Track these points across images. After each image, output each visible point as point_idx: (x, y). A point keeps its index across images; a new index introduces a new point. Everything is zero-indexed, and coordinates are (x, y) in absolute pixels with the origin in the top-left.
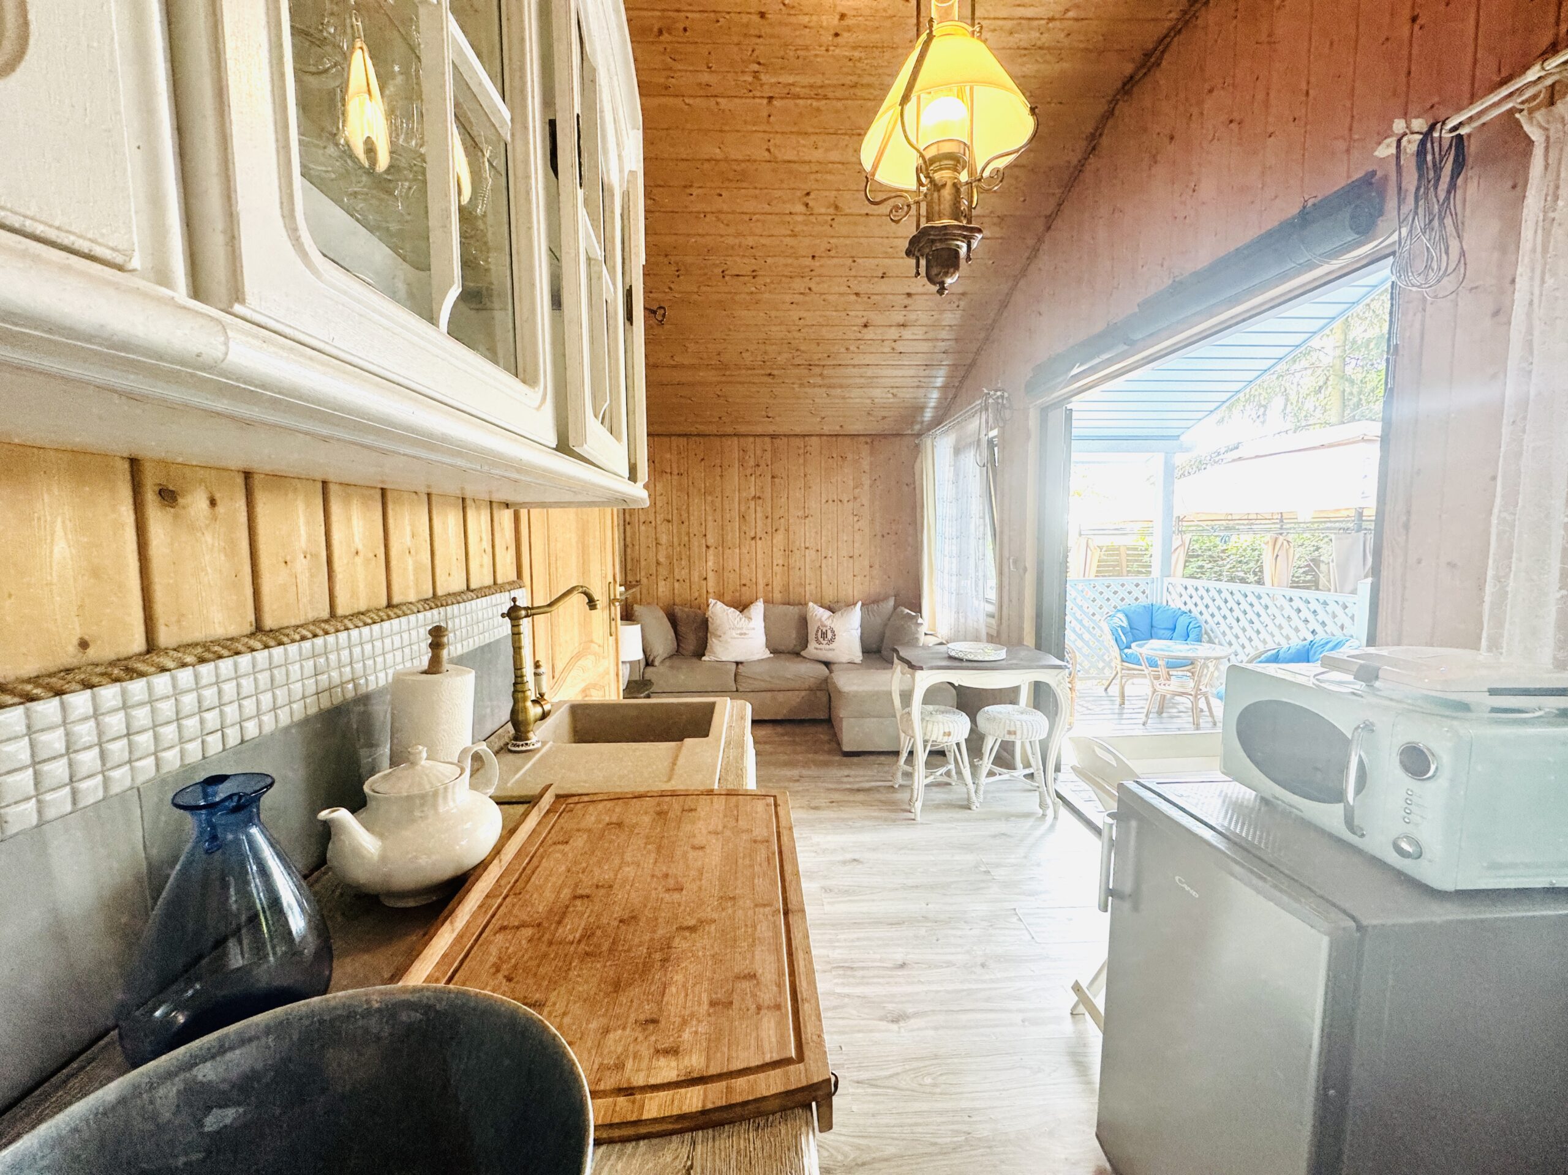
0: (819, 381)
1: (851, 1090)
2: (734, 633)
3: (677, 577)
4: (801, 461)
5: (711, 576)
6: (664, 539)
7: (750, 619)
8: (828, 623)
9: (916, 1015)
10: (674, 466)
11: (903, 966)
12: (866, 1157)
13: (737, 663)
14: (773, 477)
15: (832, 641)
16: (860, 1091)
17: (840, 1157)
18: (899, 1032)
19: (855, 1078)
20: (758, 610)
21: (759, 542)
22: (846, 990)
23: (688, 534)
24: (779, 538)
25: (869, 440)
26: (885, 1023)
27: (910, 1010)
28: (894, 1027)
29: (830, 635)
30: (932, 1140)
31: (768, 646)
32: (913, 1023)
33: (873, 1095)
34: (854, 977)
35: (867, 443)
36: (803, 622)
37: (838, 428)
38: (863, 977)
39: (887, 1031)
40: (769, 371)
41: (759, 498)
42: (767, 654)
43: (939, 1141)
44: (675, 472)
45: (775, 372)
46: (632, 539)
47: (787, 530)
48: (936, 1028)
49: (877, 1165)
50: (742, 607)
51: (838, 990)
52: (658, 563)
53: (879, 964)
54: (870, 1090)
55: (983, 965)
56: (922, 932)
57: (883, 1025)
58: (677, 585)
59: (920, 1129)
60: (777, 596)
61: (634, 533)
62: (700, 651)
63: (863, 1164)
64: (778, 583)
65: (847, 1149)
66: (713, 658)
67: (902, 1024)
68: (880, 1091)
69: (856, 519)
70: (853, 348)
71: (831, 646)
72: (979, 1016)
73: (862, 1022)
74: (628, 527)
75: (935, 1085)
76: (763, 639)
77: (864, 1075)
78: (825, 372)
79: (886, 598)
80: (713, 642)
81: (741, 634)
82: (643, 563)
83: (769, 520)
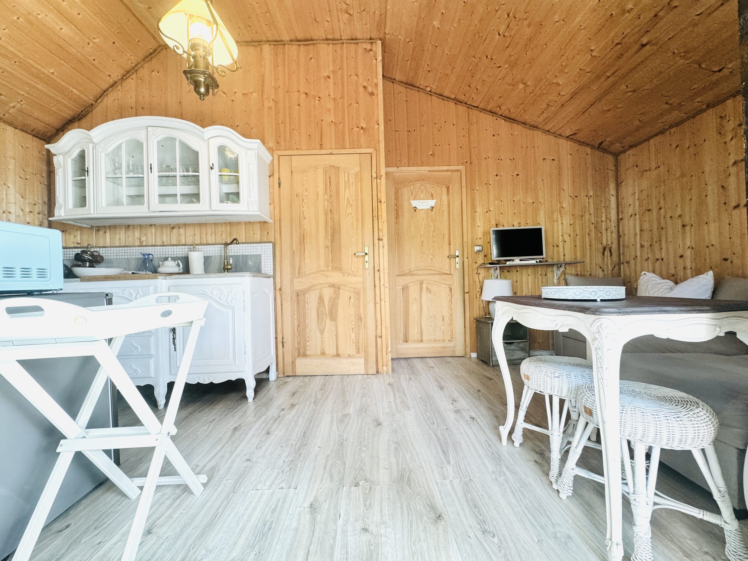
10: (653, 163)
44: (653, 167)
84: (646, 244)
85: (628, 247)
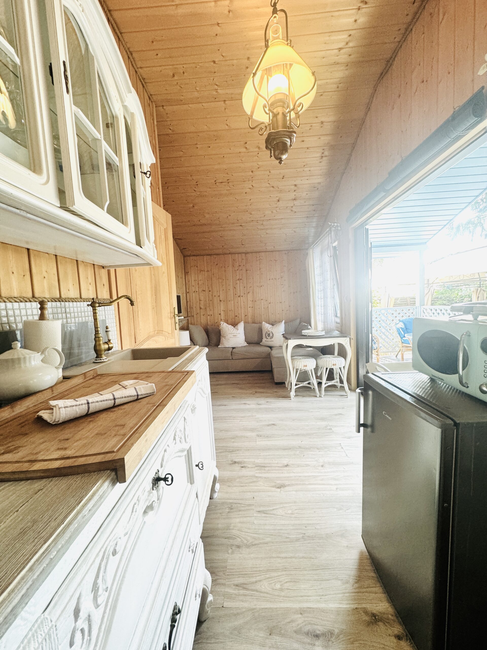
0: (262, 227)
1: (255, 515)
2: (231, 336)
3: (208, 314)
4: (258, 263)
5: (222, 313)
6: (202, 298)
7: (238, 329)
8: (270, 330)
9: (289, 485)
10: (206, 268)
11: (287, 466)
12: (256, 542)
13: (233, 348)
14: (246, 270)
15: (272, 337)
16: (259, 515)
17: (245, 542)
18: (280, 492)
19: (258, 510)
20: (241, 326)
21: (241, 298)
22: (260, 475)
23: (212, 295)
24: (250, 297)
25: (287, 252)
26: (275, 488)
27: (287, 483)
28: (279, 490)
29: (271, 335)
30: (287, 536)
31: (246, 341)
32: (287, 488)
33: (265, 517)
34: (265, 470)
35: (285, 254)
36: (260, 330)
37: (273, 248)
38: (269, 470)
39: (275, 491)
40: (240, 224)
41: (241, 279)
42: (246, 344)
43: (290, 536)
44: (206, 270)
45: (243, 224)
46: (190, 299)
47: (253, 292)
48: (296, 491)
49: (261, 545)
50: (234, 325)
51: (256, 475)
52: (200, 308)
53: (276, 465)
54: (264, 515)
55: (322, 466)
56: (298, 452)
57: (274, 489)
58: (208, 317)
59: (283, 532)
60: (250, 320)
61: (190, 296)
62: (218, 343)
63: (255, 545)
64: (250, 315)
65: (249, 538)
66: (223, 346)
67: (282, 489)
68: (267, 515)
69: (282, 286)
70: (274, 211)
71: (272, 340)
72: (316, 486)
73: (265, 488)
74: (188, 294)
75: (292, 514)
76: (244, 337)
77: (262, 509)
78: (264, 223)
79: (296, 319)
80: (223, 339)
81: (234, 336)
82: (194, 308)
83: (246, 288)
84: (202, 307)
85: (192, 308)
